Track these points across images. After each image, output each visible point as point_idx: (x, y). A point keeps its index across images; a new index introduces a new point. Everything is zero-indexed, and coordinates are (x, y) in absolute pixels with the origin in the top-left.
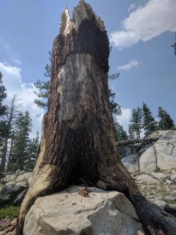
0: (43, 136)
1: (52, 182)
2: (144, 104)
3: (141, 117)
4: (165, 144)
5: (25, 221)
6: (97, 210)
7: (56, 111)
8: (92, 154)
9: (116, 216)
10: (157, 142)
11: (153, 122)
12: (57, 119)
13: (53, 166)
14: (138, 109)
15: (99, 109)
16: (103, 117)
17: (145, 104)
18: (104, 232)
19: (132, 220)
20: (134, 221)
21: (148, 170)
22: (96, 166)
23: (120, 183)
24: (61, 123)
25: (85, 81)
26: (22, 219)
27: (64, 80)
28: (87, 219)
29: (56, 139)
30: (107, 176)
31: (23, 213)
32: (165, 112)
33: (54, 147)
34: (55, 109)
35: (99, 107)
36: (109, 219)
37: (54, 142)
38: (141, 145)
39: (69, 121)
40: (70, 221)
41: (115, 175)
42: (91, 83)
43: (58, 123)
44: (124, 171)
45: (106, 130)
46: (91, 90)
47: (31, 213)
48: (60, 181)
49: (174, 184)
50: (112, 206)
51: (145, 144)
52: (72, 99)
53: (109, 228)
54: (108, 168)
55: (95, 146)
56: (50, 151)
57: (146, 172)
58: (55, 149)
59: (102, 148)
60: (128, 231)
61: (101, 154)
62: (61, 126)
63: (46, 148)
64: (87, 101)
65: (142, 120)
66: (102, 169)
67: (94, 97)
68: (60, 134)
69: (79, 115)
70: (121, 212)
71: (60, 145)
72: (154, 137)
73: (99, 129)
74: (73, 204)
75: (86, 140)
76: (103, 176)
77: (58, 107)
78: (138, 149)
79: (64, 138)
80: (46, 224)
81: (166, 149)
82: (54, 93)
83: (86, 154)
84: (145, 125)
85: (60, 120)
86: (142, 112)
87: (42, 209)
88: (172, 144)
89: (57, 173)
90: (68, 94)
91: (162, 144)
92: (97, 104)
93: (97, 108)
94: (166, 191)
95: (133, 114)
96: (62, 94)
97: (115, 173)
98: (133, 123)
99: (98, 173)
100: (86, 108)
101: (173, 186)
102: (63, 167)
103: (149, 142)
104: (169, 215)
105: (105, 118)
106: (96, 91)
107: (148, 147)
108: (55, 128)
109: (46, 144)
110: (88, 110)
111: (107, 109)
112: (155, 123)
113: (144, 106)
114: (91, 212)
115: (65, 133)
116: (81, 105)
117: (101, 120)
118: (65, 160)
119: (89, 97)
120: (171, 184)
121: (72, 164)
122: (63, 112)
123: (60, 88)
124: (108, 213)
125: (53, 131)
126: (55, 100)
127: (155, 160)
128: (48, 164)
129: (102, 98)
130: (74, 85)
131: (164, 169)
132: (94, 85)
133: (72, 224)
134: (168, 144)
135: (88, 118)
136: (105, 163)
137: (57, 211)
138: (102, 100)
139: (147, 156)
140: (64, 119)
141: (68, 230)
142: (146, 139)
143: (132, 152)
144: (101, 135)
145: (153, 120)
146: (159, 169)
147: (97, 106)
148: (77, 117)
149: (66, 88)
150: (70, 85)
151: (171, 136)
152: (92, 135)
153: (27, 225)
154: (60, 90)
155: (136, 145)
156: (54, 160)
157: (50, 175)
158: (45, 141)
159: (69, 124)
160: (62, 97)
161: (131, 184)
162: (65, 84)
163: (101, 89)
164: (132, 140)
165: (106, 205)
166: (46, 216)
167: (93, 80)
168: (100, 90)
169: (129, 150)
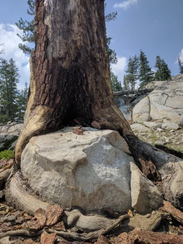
0: (32, 77)
1: (45, 123)
2: (141, 52)
3: (137, 68)
4: (160, 94)
5: (22, 157)
6: (92, 145)
7: (44, 48)
8: (86, 96)
9: (110, 150)
10: (152, 92)
11: (149, 73)
12: (46, 57)
13: (46, 107)
14: (135, 58)
15: (93, 46)
16: (98, 55)
17: (143, 52)
18: (98, 162)
19: (125, 153)
20: (127, 155)
21: (141, 119)
22: (90, 107)
23: (115, 124)
24: (51, 62)
25: (78, 11)
26: (18, 156)
27: (52, 8)
28: (82, 152)
29: (47, 80)
30: (102, 118)
31: (19, 151)
32: (163, 62)
33: (45, 88)
34: (43, 45)
35: (94, 43)
36: (103, 152)
37: (44, 82)
38: (135, 96)
39: (60, 59)
40: (66, 153)
41: (109, 116)
42: (84, 13)
43: (48, 61)
44: (118, 113)
45: (102, 70)
46: (85, 22)
47: (26, 151)
48: (53, 122)
49: (164, 132)
50: (106, 142)
51: (139, 95)
52: (63, 32)
53: (103, 160)
54: (102, 110)
55: (90, 87)
56: (41, 92)
57: (138, 122)
58: (47, 89)
59: (97, 90)
60: (120, 162)
61: (96, 95)
62: (52, 64)
63: (37, 90)
64: (80, 36)
65: (138, 70)
66: (97, 111)
67: (88, 31)
68: (51, 73)
69: (72, 52)
70: (114, 146)
71: (51, 86)
72: (149, 88)
73: (94, 69)
74: (68, 141)
75: (80, 80)
76: (97, 118)
77: (47, 43)
78: (132, 100)
79: (55, 78)
80: (42, 157)
81: (160, 99)
82: (41, 25)
83: (80, 96)
84: (141, 76)
85: (50, 58)
86: (139, 61)
87: (37, 145)
88: (167, 95)
89: (50, 114)
90: (58, 26)
91: (156, 94)
92: (92, 39)
93: (91, 45)
94: (156, 137)
95: (130, 63)
96: (50, 26)
97: (109, 114)
98: (128, 74)
99: (92, 115)
100: (79, 44)
101: (163, 133)
102: (56, 108)
103: (144, 93)
104: (159, 150)
105: (101, 57)
106: (91, 24)
107: (143, 98)
108: (45, 67)
109: (37, 85)
110: (81, 46)
111: (103, 47)
112: (151, 74)
113: (141, 55)
114: (86, 147)
115: (56, 72)
116: (73, 41)
117: (96, 59)
118: (58, 101)
119: (82, 30)
120: (162, 131)
121: (66, 105)
122: (53, 48)
123: (48, 19)
124: (102, 148)
125: (43, 70)
126: (43, 33)
127: (148, 110)
128: (40, 106)
129: (97, 33)
130: (64, 14)
131: (156, 118)
132: (88, 16)
133: (68, 156)
134: (163, 94)
135: (82, 56)
136: (100, 105)
137: (52, 147)
138: (98, 36)
139: (140, 107)
140: (54, 56)
141: (64, 160)
142: (140, 89)
143: (125, 104)
144: (95, 75)
145: (149, 70)
146: (151, 119)
147: (92, 43)
148: (69, 54)
149: (55, 19)
150: (59, 14)
151: (167, 86)
152: (86, 75)
153: (24, 160)
154: (48, 21)
155: (130, 96)
156: (46, 101)
157: (43, 116)
158: (34, 82)
159: (60, 62)
160: (50, 30)
161: (125, 125)
162: (53, 13)
163: (97, 22)
164: (127, 91)
165: (100, 141)
166: (42, 151)
167: (87, 10)
168: (95, 24)
169: (122, 101)
